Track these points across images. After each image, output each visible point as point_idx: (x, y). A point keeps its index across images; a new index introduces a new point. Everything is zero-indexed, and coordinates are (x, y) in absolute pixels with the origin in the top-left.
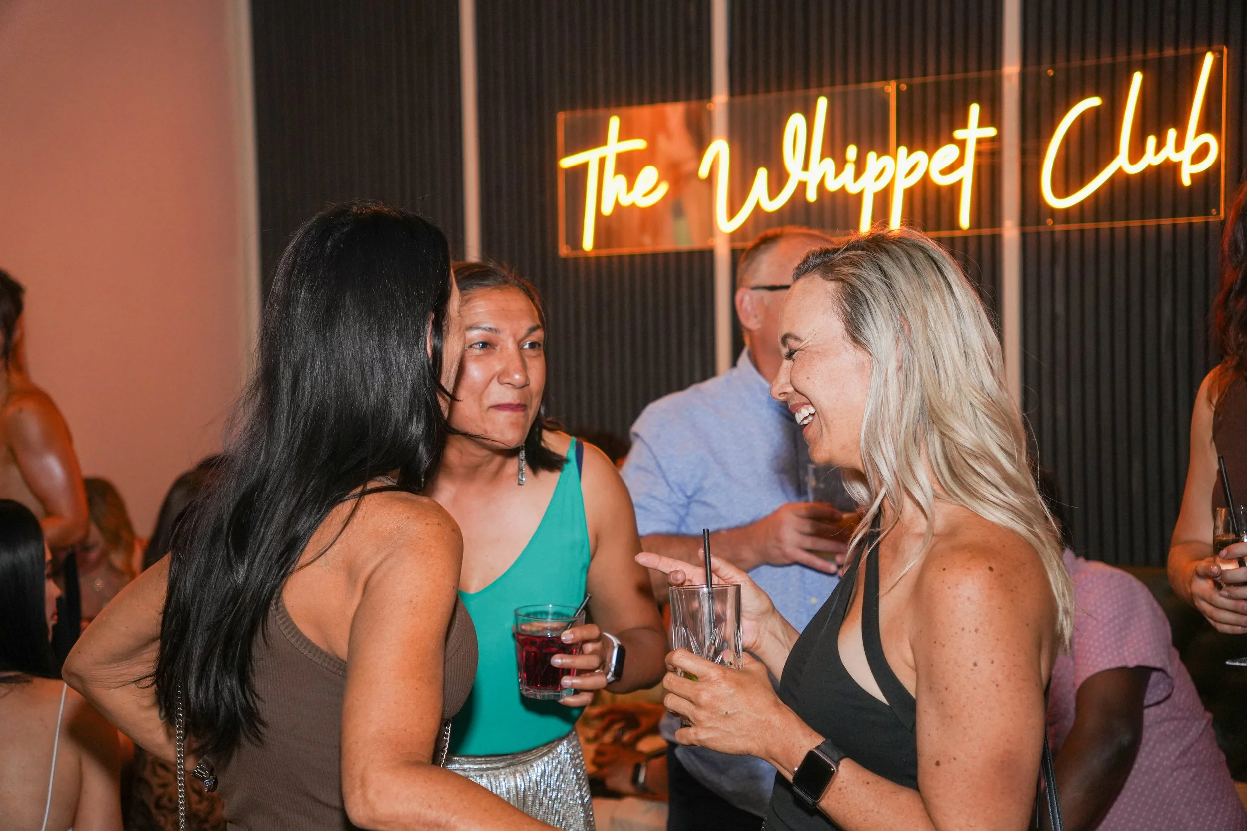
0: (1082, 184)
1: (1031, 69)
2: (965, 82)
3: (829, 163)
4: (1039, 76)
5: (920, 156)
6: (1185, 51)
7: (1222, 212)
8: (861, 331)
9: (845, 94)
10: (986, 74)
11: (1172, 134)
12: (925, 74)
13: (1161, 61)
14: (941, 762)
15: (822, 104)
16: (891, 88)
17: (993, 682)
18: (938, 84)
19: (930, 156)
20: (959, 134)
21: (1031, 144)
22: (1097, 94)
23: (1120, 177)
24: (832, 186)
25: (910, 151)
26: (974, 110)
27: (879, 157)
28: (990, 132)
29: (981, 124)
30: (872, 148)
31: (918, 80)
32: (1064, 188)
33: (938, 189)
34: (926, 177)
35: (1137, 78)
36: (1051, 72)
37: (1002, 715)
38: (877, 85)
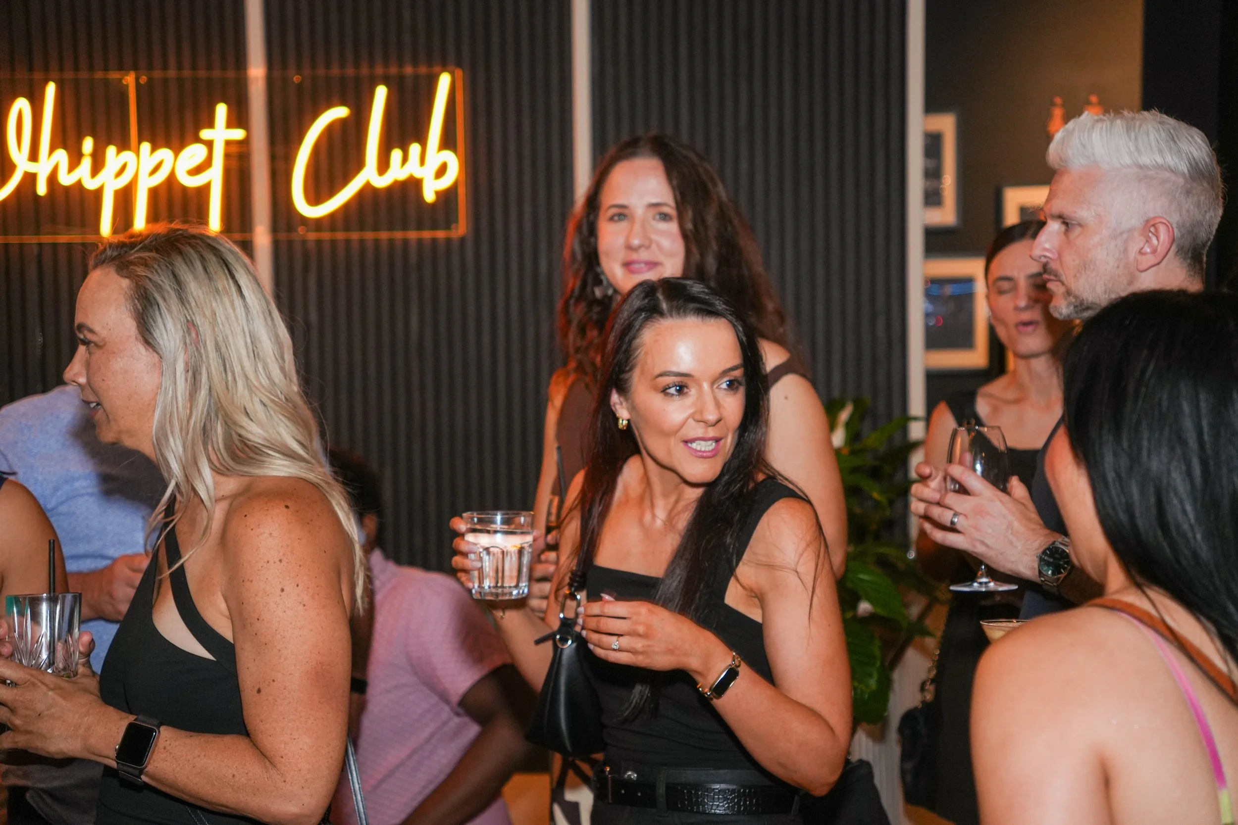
0: (332, 192)
1: (277, 73)
2: (210, 80)
3: (61, 156)
4: (285, 81)
5: (165, 153)
6: (423, 70)
7: (461, 228)
8: (150, 333)
9: (77, 82)
10: (231, 74)
11: (415, 149)
12: (165, 67)
13: (401, 78)
14: (261, 688)
15: (51, 89)
16: (130, 80)
17: (300, 603)
18: (180, 81)
19: (176, 155)
20: (205, 134)
21: (280, 150)
22: (343, 103)
23: (368, 190)
24: (66, 179)
25: (154, 149)
26: (221, 111)
27: (119, 152)
28: (238, 134)
29: (229, 125)
30: (109, 142)
31: (158, 74)
32: (315, 196)
33: (184, 189)
34: (171, 179)
35: (381, 93)
36: (297, 79)
37: (311, 631)
38: (114, 75)
